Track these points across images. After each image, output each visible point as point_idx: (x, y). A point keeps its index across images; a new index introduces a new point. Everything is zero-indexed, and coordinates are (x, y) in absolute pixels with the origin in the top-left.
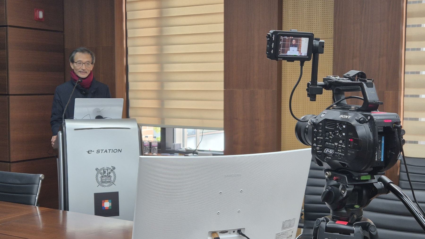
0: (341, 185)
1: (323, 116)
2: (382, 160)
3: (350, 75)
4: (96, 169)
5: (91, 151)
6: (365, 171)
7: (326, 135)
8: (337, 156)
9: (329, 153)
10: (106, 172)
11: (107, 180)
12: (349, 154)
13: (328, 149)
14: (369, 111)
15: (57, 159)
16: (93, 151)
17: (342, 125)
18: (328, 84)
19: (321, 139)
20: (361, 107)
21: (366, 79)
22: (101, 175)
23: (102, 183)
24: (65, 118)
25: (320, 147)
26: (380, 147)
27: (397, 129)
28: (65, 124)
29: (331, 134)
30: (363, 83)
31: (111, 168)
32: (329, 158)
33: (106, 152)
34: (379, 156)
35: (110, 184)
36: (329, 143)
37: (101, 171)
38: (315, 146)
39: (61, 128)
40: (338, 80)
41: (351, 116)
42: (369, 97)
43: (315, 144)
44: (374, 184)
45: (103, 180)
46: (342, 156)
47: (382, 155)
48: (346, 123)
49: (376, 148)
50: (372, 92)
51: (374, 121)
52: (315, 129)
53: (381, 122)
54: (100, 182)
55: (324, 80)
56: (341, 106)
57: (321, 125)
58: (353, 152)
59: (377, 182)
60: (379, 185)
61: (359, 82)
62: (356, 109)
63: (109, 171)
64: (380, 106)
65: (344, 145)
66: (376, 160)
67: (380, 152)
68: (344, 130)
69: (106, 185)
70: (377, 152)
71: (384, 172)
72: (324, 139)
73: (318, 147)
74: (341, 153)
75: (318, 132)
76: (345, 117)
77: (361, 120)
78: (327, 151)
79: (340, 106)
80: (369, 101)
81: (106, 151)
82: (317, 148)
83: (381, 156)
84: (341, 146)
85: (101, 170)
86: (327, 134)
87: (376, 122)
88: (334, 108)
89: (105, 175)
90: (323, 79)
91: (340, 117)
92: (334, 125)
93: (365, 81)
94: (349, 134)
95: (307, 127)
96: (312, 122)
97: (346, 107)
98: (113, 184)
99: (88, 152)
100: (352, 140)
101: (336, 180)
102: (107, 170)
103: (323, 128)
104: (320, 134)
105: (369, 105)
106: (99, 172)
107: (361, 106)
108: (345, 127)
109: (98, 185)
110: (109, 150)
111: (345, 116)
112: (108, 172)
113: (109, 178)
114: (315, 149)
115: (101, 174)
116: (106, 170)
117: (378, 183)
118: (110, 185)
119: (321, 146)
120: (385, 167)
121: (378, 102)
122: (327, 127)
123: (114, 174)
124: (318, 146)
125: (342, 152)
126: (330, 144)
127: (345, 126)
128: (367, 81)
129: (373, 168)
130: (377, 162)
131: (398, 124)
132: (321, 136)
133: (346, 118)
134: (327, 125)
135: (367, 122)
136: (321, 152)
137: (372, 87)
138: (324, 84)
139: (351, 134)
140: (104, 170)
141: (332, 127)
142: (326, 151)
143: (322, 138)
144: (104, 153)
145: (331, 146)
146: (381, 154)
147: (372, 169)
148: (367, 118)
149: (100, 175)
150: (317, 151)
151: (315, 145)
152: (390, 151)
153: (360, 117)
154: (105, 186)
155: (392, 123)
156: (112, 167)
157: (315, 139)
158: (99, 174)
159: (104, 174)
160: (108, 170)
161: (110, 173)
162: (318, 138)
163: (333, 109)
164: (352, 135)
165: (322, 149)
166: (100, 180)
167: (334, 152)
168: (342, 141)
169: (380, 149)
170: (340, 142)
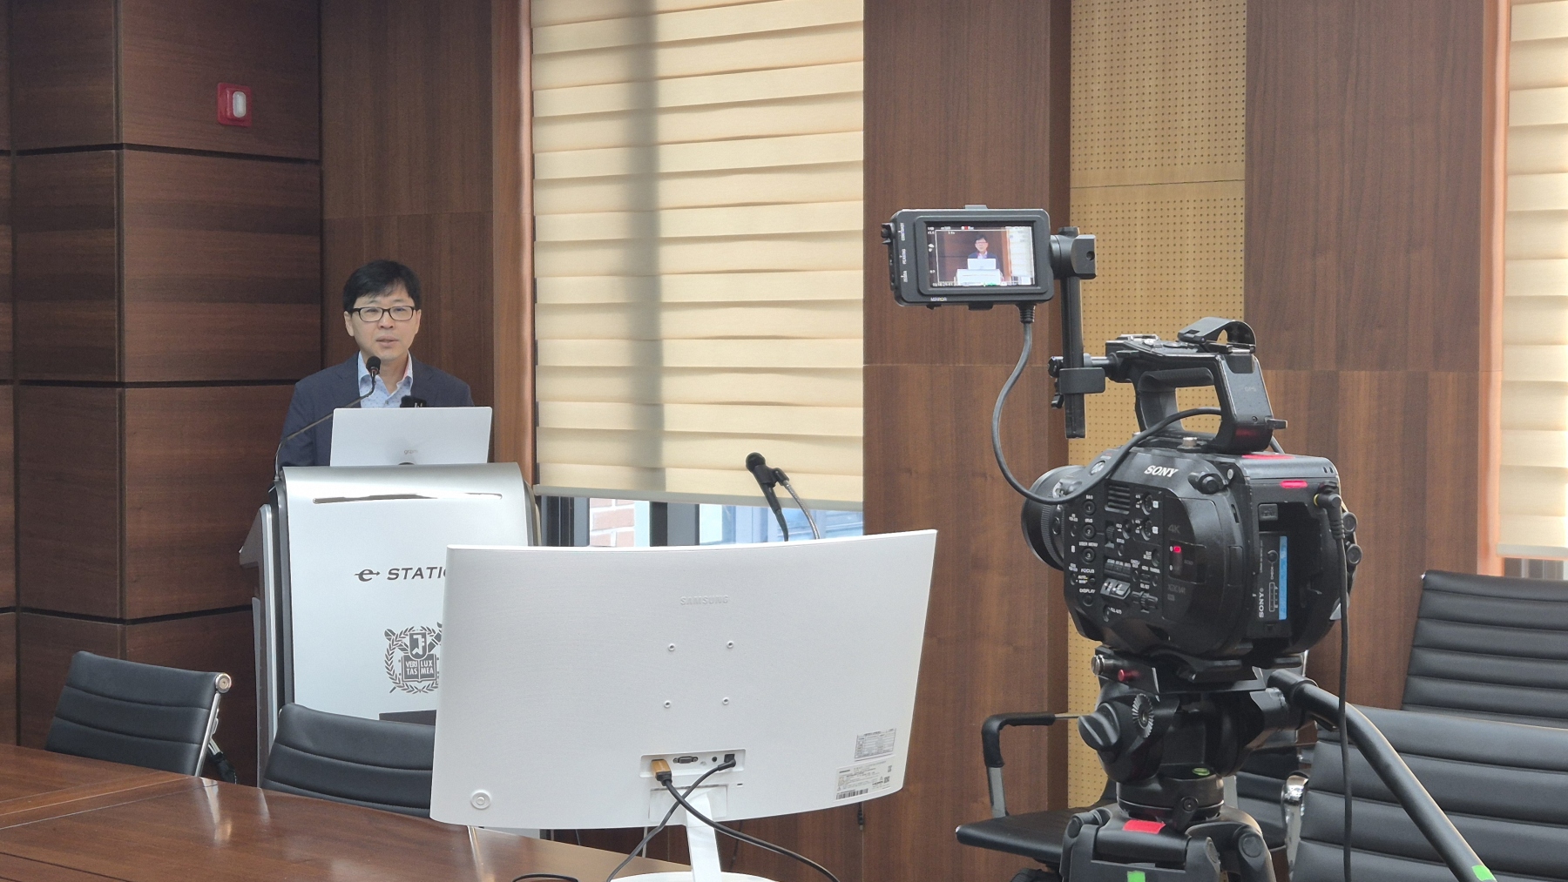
1: (1100, 469)
2: (1283, 616)
3: (1198, 331)
4: (387, 634)
5: (371, 573)
7: (1106, 535)
8: (1139, 603)
9: (1115, 593)
10: (421, 644)
11: (423, 671)
12: (1171, 598)
13: (1114, 581)
14: (1234, 453)
15: (257, 600)
16: (378, 573)
17: (1149, 499)
18: (1120, 361)
19: (1090, 547)
20: (1214, 439)
22: (402, 654)
23: (406, 680)
25: (1089, 576)
26: (1272, 574)
28: (282, 481)
29: (1120, 530)
30: (1218, 357)
32: (1117, 611)
33: (420, 577)
34: (1272, 604)
36: (1115, 560)
37: (404, 640)
38: (1072, 572)
40: (1150, 348)
41: (1177, 470)
42: (1236, 403)
43: (1074, 565)
45: (408, 670)
46: (1152, 603)
47: (1281, 599)
48: (1160, 492)
49: (1255, 573)
50: (1249, 389)
51: (1248, 483)
52: (1074, 515)
53: (1270, 488)
55: (1109, 348)
57: (1090, 500)
58: (1183, 591)
59: (1262, 690)
60: (1269, 698)
62: (1198, 445)
63: (429, 640)
64: (1275, 433)
65: (1156, 565)
66: (1261, 615)
67: (1272, 590)
68: (1154, 517)
69: (420, 686)
70: (1262, 590)
72: (1101, 547)
73: (1083, 574)
75: (1082, 526)
76: (1160, 474)
77: (1205, 481)
78: (1109, 587)
79: (1156, 436)
80: (1239, 420)
81: (419, 573)
82: (1079, 577)
83: (1277, 603)
84: (1149, 569)
85: (402, 636)
86: (1110, 530)
87: (1251, 486)
89: (417, 653)
90: (1107, 344)
91: (1146, 472)
92: (1127, 501)
93: (1226, 353)
94: (1170, 530)
99: (361, 576)
100: (1178, 550)
102: (424, 636)
103: (1098, 511)
104: (1089, 531)
105: (1238, 433)
106: (395, 643)
107: (1216, 435)
108: (1157, 507)
110: (428, 568)
111: (1161, 468)
112: (425, 642)
113: (430, 662)
115: (403, 650)
116: (419, 637)
118: (434, 685)
119: (1093, 571)
120: (1294, 642)
121: (1269, 421)
122: (1111, 507)
124: (1082, 570)
125: (1151, 591)
126: (1119, 565)
127: (1157, 502)
128: (1232, 352)
129: (1255, 642)
130: (1264, 622)
132: (1092, 538)
133: (1164, 475)
134: (1111, 501)
135: (1226, 488)
136: (1093, 591)
137: (1250, 371)
138: (1107, 362)
139: (1173, 529)
140: (411, 635)
141: (1123, 506)
142: (1109, 590)
143: (1096, 545)
144: (413, 578)
145: (1123, 569)
146: (1277, 597)
148: (1226, 476)
151: (1073, 567)
153: (1205, 473)
154: (416, 690)
155: (1311, 491)
156: (440, 626)
157: (1073, 549)
158: (397, 650)
159: (412, 650)
160: (428, 636)
161: (432, 646)
162: (1082, 544)
164: (1179, 533)
165: (1096, 582)
166: (398, 668)
167: (1129, 592)
168: (1150, 553)
169: (1272, 578)
170: (1145, 557)
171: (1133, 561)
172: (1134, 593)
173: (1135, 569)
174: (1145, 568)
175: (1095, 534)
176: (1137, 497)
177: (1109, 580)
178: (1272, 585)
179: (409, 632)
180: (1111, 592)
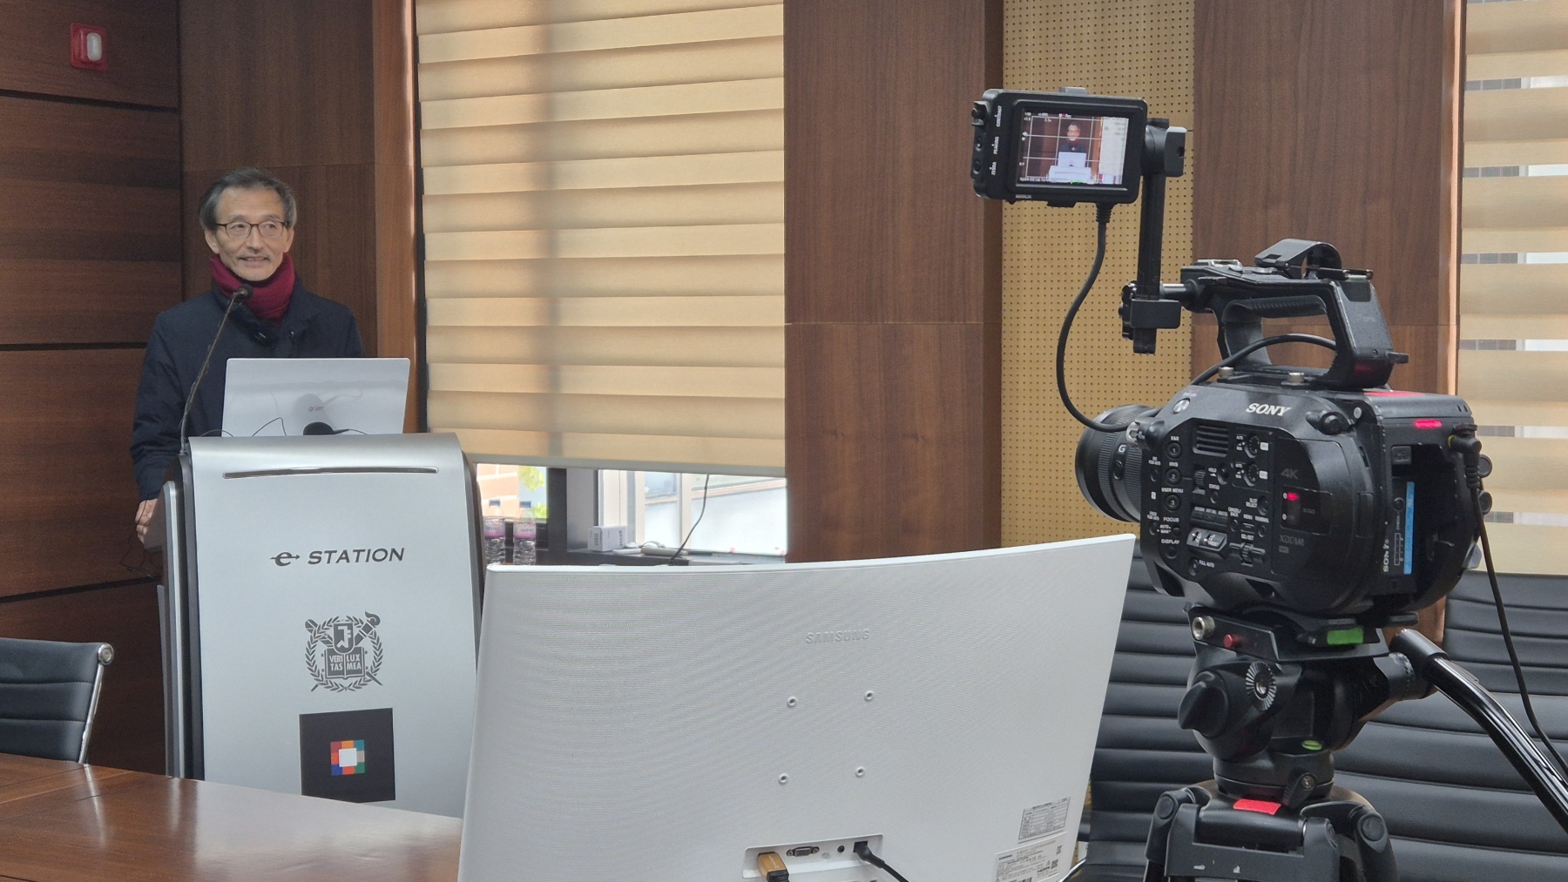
0: (1253, 664)
1: (1184, 408)
2: (1408, 570)
3: (1279, 256)
4: (307, 625)
5: (290, 556)
6: (1347, 610)
7: (1194, 480)
8: (1238, 555)
9: (1207, 544)
10: (347, 636)
11: (350, 666)
12: (1284, 550)
13: (1205, 531)
14: (1357, 388)
15: (160, 588)
16: (298, 557)
17: (1255, 441)
18: (1198, 289)
19: (1175, 494)
20: (1325, 375)
21: (1345, 271)
22: (325, 647)
23: (330, 676)
24: (191, 432)
25: (1173, 525)
26: (1398, 523)
27: (1461, 455)
28: (188, 454)
29: (1214, 475)
30: (1333, 283)
31: (365, 620)
32: (1208, 564)
33: (345, 561)
34: (1397, 557)
35: (359, 679)
36: (1206, 507)
37: (327, 632)
38: (1152, 521)
39: (176, 469)
40: (1239, 275)
41: (1288, 409)
42: (1355, 335)
43: (1155, 514)
44: (1375, 659)
45: (332, 665)
46: (1257, 556)
47: (1406, 552)
48: (1270, 433)
49: (1386, 523)
50: (1367, 319)
51: (1379, 424)
52: (1155, 458)
53: (1403, 427)
54: (324, 673)
55: (1185, 275)
56: (1253, 371)
57: (1176, 442)
58: (1301, 542)
59: (1386, 655)
60: (1393, 665)
61: (1318, 281)
62: (1305, 381)
63: (356, 631)
64: (1397, 368)
65: (1263, 514)
66: (1386, 569)
67: (1398, 542)
68: (1262, 460)
69: (346, 683)
70: (1387, 541)
71: (1413, 616)
72: (1188, 493)
73: (1166, 523)
74: (1251, 547)
75: (1164, 470)
76: (1267, 413)
77: (1327, 421)
78: (1198, 538)
79: (1246, 371)
80: (1358, 352)
81: (345, 556)
82: (1161, 526)
83: (1403, 556)
84: (1254, 518)
85: (325, 627)
86: (1200, 474)
87: (1383, 428)
88: (1225, 377)
89: (342, 646)
90: (1182, 271)
91: (1248, 410)
92: (1226, 443)
93: (1340, 278)
94: (1283, 474)
95: (1122, 450)
96: (1140, 433)
97: (1270, 376)
98: (370, 680)
99: (278, 560)
100: (1294, 497)
101: (1236, 647)
102: (350, 627)
103: (1184, 454)
104: (1174, 475)
105: (1357, 367)
106: (317, 635)
107: (1328, 370)
108: (1266, 449)
109: (316, 682)
110: (355, 551)
111: (1267, 406)
112: (352, 634)
113: (358, 656)
114: (1153, 534)
115: (326, 643)
116: (345, 628)
117: (1392, 656)
118: (362, 682)
119: (1177, 520)
120: (1417, 597)
121: (1390, 355)
122: (1200, 449)
123: (375, 641)
124: (1165, 519)
125: (1256, 543)
126: (1210, 514)
127: (1267, 444)
128: (1348, 278)
129: (1375, 599)
130: (1388, 577)
131: (1466, 436)
132: (1177, 483)
133: (1273, 413)
134: (1199, 442)
135: (1349, 429)
136: (1177, 542)
137: (1367, 298)
138: (1184, 290)
139: (1289, 473)
140: (336, 626)
141: (1220, 448)
142: (1197, 541)
143: (1181, 491)
144: (338, 562)
145: (1216, 518)
146: (1403, 549)
147: (1370, 604)
148: (1351, 416)
149: (321, 648)
150: (1163, 541)
151: (1153, 516)
152: (1435, 538)
153: (1325, 412)
154: (341, 688)
155: (1445, 432)
156: (368, 615)
157: (1154, 495)
158: (320, 643)
159: (336, 644)
160: (354, 627)
161: (359, 638)
162: (1164, 490)
163: (1219, 381)
164: (1296, 477)
165: (1181, 531)
166: (321, 663)
167: (1225, 543)
168: (1256, 500)
169: (1398, 528)
170: (1248, 504)
171: (1231, 509)
172: (1232, 544)
173: (1234, 518)
174: (1246, 516)
175: (1180, 480)
176: (1238, 438)
177: (1199, 530)
178: (1398, 536)
179: (334, 623)
180: (1201, 543)
